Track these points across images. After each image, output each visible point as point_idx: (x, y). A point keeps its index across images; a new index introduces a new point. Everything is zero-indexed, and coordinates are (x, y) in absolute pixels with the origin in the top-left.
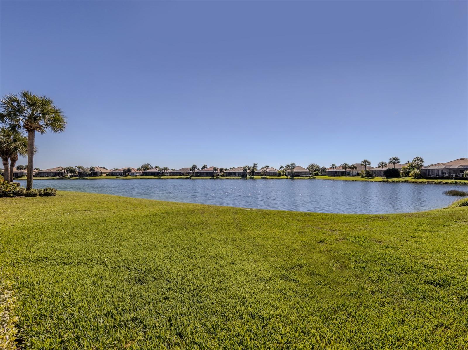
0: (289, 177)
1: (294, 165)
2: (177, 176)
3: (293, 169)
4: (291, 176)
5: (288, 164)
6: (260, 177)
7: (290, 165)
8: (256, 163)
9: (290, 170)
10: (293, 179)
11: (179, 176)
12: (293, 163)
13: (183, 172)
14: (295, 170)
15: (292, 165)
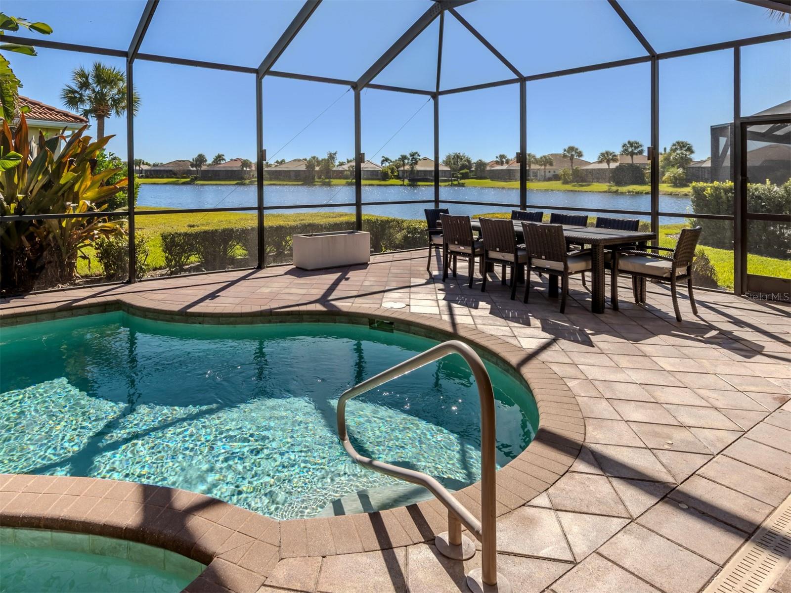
0: (406, 182)
1: (416, 156)
2: (162, 177)
3: (416, 163)
4: (410, 180)
5: (404, 154)
6: (344, 181)
7: (409, 156)
8: (333, 152)
9: (407, 167)
10: (417, 186)
11: (168, 177)
12: (414, 151)
13: (175, 169)
14: (418, 168)
15: (412, 155)
